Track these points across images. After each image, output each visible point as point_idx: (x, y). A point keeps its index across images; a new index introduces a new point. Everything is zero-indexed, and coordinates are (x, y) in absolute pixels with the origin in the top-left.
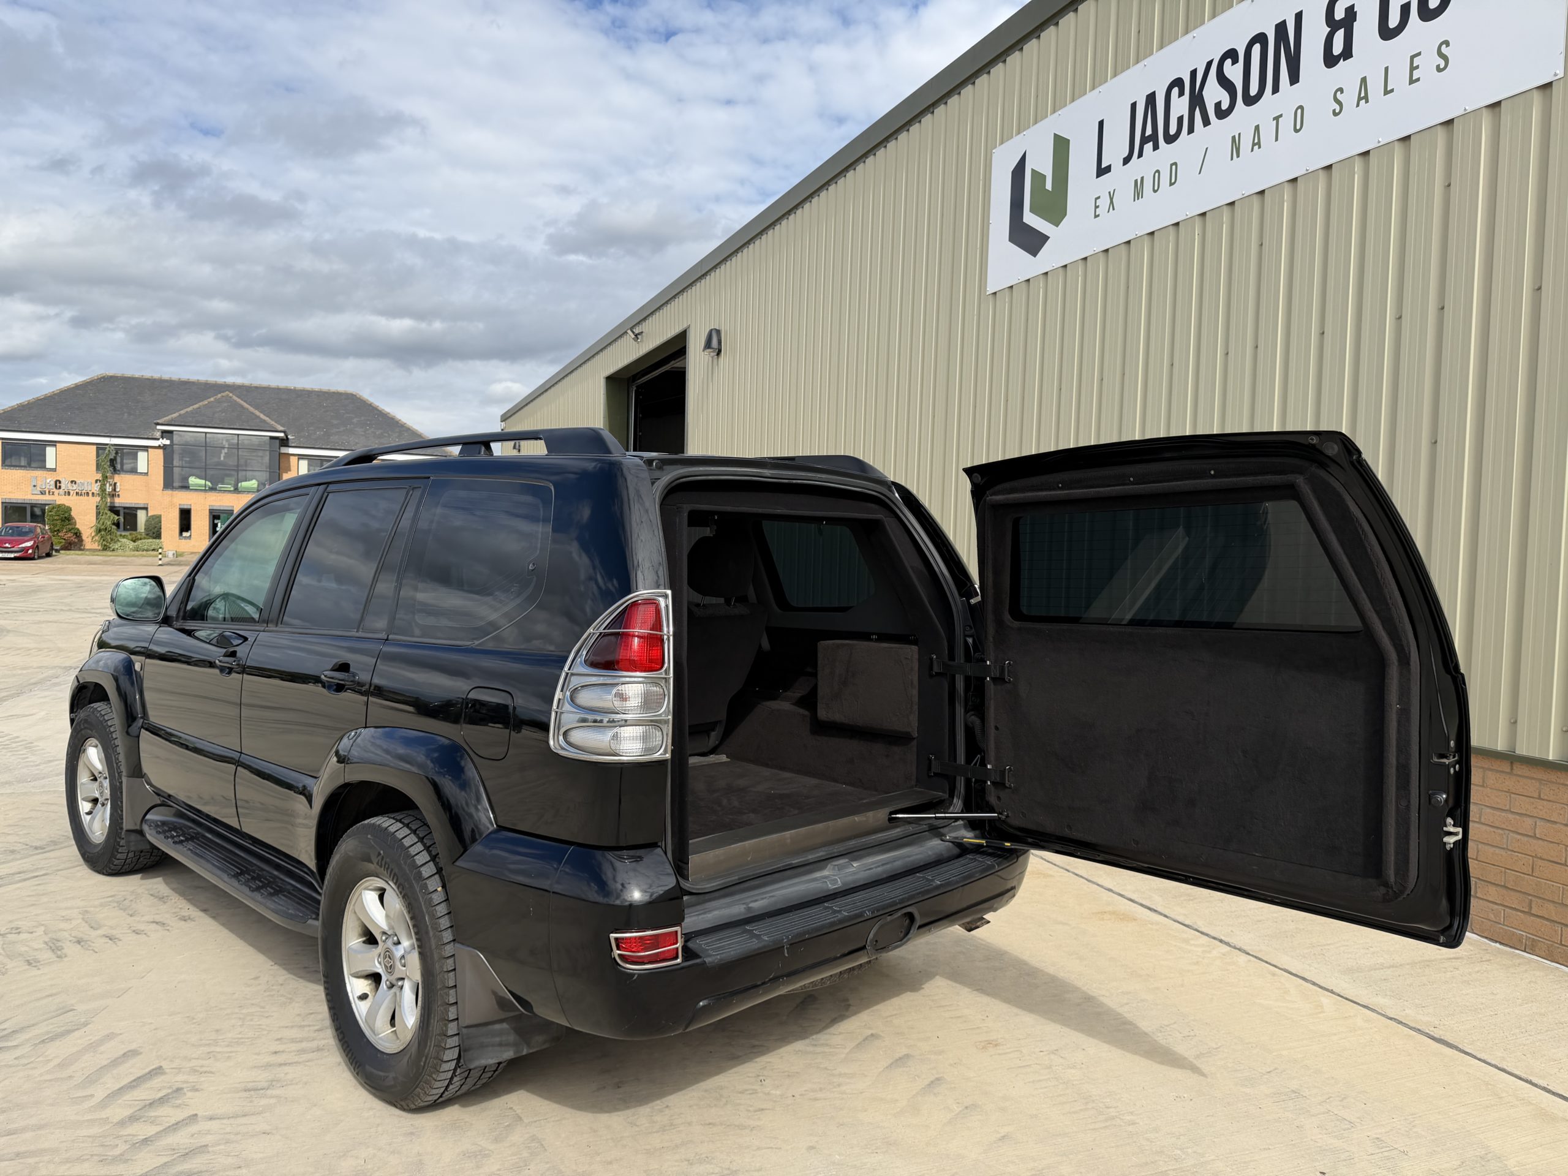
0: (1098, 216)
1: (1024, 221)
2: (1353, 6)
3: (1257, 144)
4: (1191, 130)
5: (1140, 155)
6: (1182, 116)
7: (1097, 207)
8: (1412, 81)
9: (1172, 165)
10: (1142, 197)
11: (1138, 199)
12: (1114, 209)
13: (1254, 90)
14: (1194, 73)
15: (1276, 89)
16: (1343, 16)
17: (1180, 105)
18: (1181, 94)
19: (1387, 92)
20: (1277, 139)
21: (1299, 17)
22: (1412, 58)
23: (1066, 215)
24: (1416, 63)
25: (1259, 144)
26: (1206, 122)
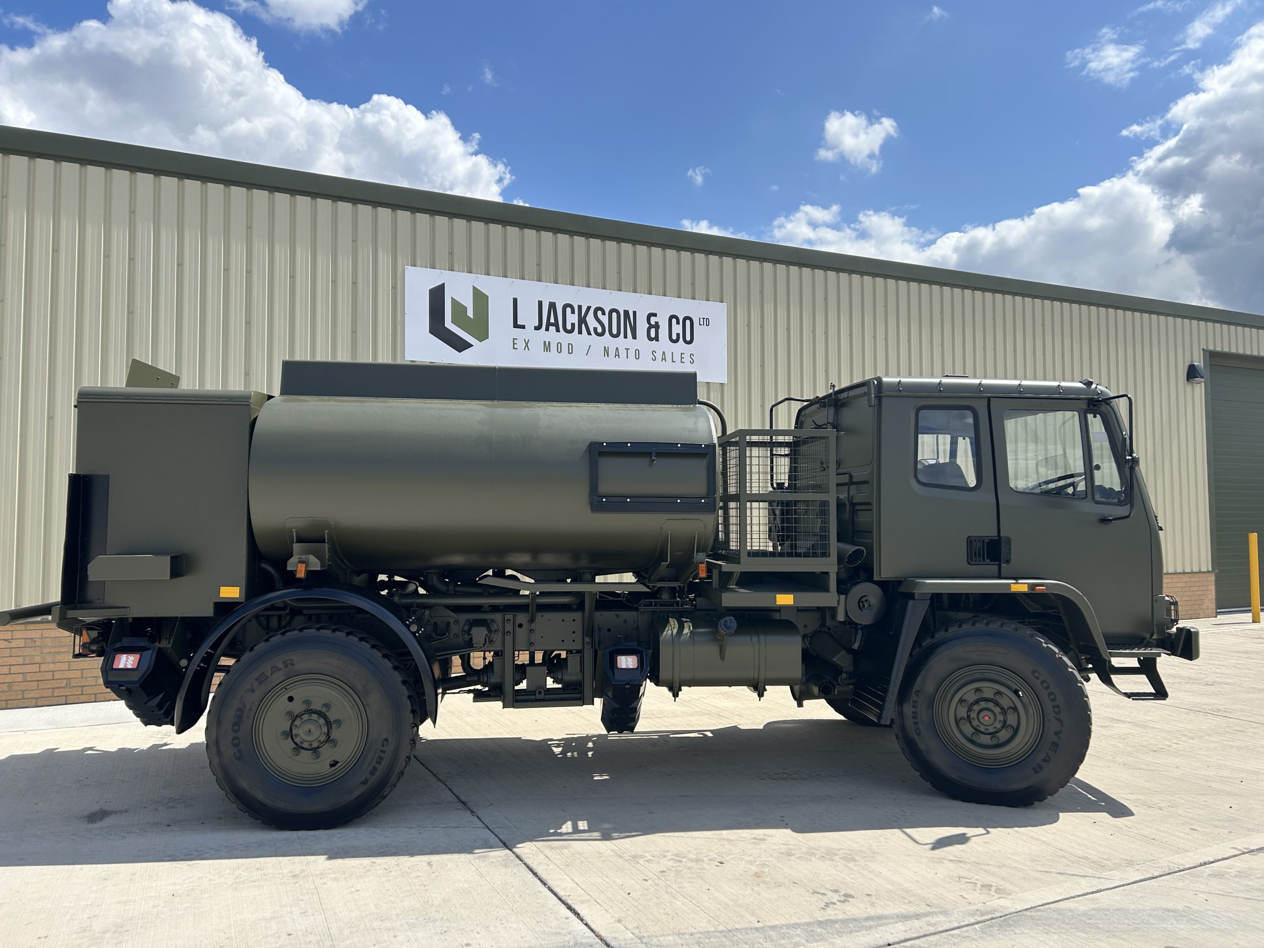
0: (516, 349)
1: (446, 325)
2: (658, 322)
3: (617, 355)
4: (580, 332)
5: (547, 329)
6: (574, 324)
7: (514, 344)
8: (682, 362)
9: (569, 344)
10: (550, 352)
11: (547, 351)
12: (529, 350)
13: (615, 332)
14: (580, 307)
15: (626, 337)
16: (654, 324)
17: (573, 319)
18: (573, 312)
19: (673, 361)
20: (627, 358)
21: (635, 313)
22: (682, 354)
23: (487, 337)
24: (683, 356)
26: (589, 333)
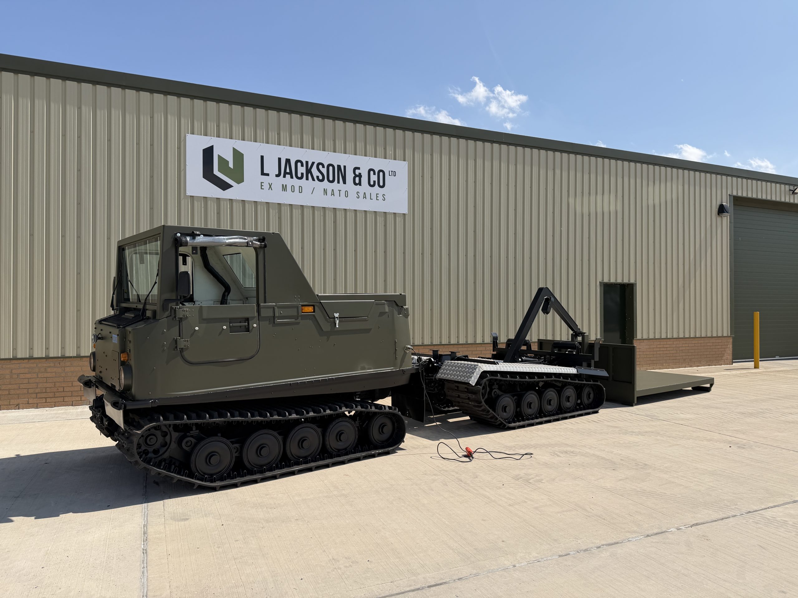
0: (263, 189)
1: (214, 173)
2: (361, 173)
4: (307, 179)
5: (284, 177)
6: (303, 173)
7: (262, 186)
9: (299, 187)
10: (286, 191)
11: (284, 191)
12: (272, 190)
13: (331, 179)
14: (307, 162)
15: (338, 182)
16: (358, 174)
17: (302, 170)
18: (302, 165)
19: (371, 199)
20: (339, 196)
21: (345, 167)
23: (243, 181)
24: (378, 195)
25: (334, 194)
26: (313, 180)
